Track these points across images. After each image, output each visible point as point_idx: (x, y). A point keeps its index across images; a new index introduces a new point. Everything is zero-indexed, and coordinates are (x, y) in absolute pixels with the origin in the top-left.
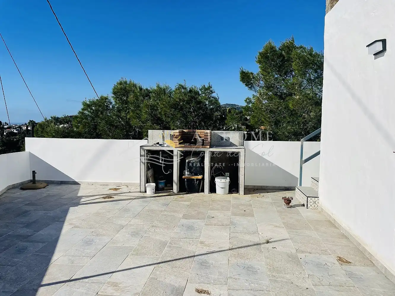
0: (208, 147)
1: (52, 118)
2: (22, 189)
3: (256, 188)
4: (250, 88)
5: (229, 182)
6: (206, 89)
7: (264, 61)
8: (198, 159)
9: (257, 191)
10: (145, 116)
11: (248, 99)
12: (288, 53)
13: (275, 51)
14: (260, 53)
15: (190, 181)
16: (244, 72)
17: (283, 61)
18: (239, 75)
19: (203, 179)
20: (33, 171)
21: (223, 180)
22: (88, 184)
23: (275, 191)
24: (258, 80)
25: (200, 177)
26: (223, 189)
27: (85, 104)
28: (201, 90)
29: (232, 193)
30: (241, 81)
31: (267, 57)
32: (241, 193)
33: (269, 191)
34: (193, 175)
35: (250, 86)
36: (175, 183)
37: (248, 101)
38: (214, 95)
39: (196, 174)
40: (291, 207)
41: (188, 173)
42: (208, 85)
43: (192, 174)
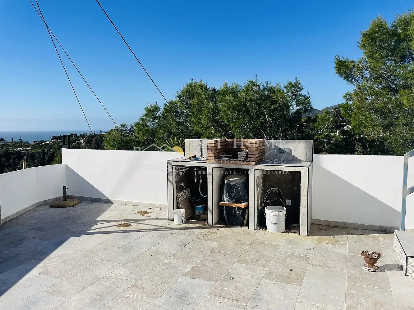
0: (254, 163)
1: (122, 125)
2: (51, 207)
3: (332, 224)
4: (349, 81)
5: (286, 214)
6: (294, 86)
7: (370, 45)
8: (240, 180)
9: (333, 229)
10: (205, 121)
11: (349, 95)
12: (404, 30)
13: (386, 29)
14: (364, 35)
15: (230, 210)
16: (341, 62)
17: (399, 41)
18: (335, 66)
19: (247, 208)
20: (64, 187)
21: (275, 213)
22: (122, 203)
23: (361, 231)
24: (361, 70)
25: (242, 205)
26: (275, 225)
27: (148, 109)
28: (286, 88)
29: (290, 232)
30: (337, 73)
31: (373, 39)
32: (303, 234)
33: (352, 231)
34: (234, 202)
35: (350, 79)
36: (210, 210)
37: (348, 97)
38: (303, 92)
39: (239, 201)
40: (377, 270)
41: (228, 199)
42: (295, 81)
43: (232, 200)
